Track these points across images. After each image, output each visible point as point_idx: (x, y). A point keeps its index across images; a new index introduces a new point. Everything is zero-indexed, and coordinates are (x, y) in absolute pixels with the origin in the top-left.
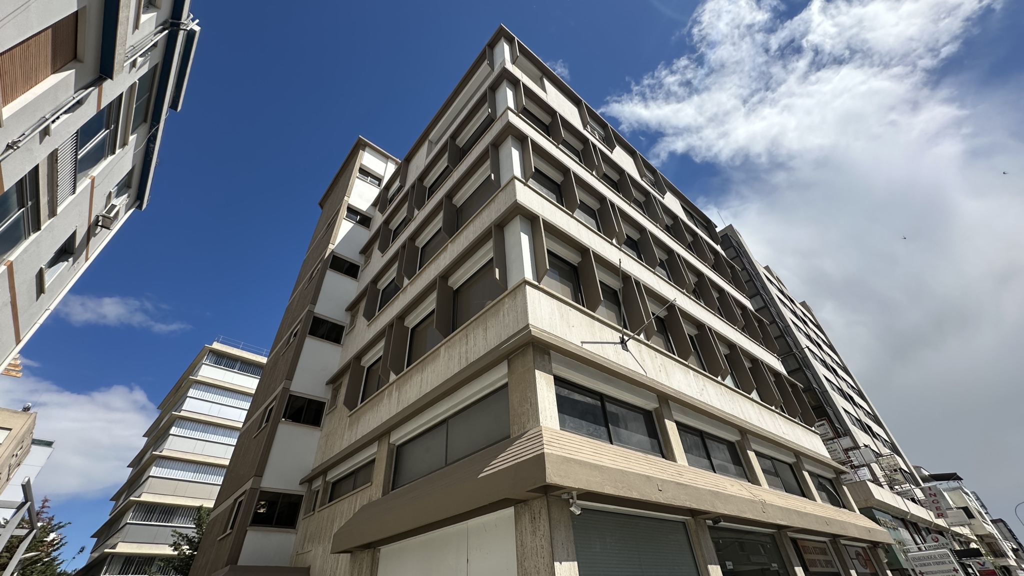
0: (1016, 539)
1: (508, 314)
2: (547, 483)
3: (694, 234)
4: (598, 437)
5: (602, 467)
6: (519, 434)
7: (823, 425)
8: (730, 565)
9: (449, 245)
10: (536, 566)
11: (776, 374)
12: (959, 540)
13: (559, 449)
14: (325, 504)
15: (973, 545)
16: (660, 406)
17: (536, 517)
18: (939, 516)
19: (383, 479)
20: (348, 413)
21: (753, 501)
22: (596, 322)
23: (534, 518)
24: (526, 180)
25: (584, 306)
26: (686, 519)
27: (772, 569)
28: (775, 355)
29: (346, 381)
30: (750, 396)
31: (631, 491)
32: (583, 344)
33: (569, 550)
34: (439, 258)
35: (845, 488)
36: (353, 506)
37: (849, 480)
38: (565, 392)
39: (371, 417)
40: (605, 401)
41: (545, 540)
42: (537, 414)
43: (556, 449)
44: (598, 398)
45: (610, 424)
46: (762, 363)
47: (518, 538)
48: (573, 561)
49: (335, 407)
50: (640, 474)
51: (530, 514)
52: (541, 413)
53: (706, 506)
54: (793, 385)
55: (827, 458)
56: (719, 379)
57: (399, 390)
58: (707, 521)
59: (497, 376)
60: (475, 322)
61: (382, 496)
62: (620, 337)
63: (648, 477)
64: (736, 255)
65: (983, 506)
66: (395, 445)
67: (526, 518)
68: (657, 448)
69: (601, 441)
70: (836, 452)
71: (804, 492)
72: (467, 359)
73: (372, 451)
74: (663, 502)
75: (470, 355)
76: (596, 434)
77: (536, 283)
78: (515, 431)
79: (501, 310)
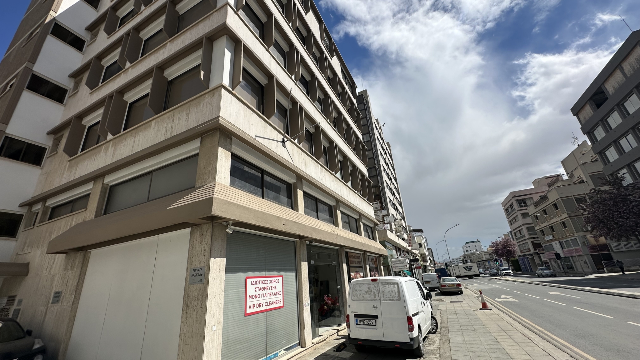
0: (433, 256)
1: (206, 106)
2: (212, 214)
3: (343, 88)
4: (256, 194)
5: (252, 209)
6: (201, 185)
7: (377, 203)
8: (313, 262)
9: (169, 44)
10: (199, 260)
11: (363, 175)
12: (413, 255)
13: (224, 196)
14: (44, 222)
15: (417, 257)
16: (297, 181)
17: (204, 234)
18: (409, 246)
19: (96, 207)
20: (68, 158)
21: (332, 234)
22: (269, 126)
23: (203, 234)
24: (238, 9)
25: (263, 114)
26: (296, 240)
27: (333, 264)
28: (366, 166)
29: (66, 134)
30: (347, 184)
31: (266, 224)
32: (257, 138)
33: (222, 252)
34: (159, 52)
35: (376, 231)
36: (69, 224)
37: (380, 229)
38: (238, 165)
39: (89, 163)
40: (264, 174)
41: (207, 247)
42: (215, 175)
43: (223, 196)
44: (261, 172)
45: (264, 188)
46: (358, 168)
47: (191, 245)
48: (224, 257)
49: (56, 152)
50: (274, 215)
51: (200, 232)
52: (218, 174)
53: (307, 234)
54: (369, 182)
55: (373, 218)
56: (334, 173)
57: (115, 146)
58: (307, 242)
59: (192, 147)
60: (181, 107)
61: (94, 218)
62: (282, 138)
63: (278, 217)
64: (364, 108)
65: (427, 243)
66: (108, 185)
67: (198, 235)
68: (290, 204)
69: (255, 196)
70: (379, 216)
71: (358, 232)
72: (171, 132)
73: (89, 187)
74: (284, 230)
75: (175, 130)
76: (254, 192)
77: (231, 89)
78: (199, 183)
79: (202, 102)
